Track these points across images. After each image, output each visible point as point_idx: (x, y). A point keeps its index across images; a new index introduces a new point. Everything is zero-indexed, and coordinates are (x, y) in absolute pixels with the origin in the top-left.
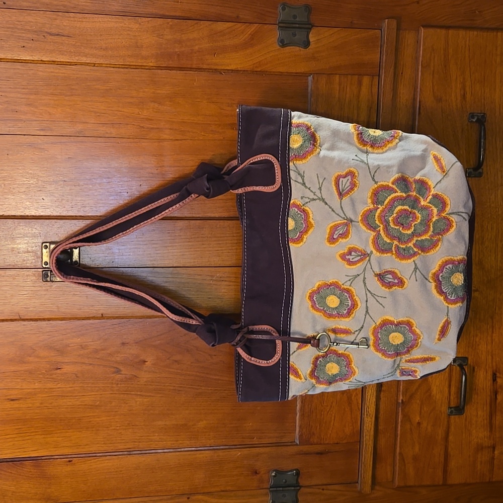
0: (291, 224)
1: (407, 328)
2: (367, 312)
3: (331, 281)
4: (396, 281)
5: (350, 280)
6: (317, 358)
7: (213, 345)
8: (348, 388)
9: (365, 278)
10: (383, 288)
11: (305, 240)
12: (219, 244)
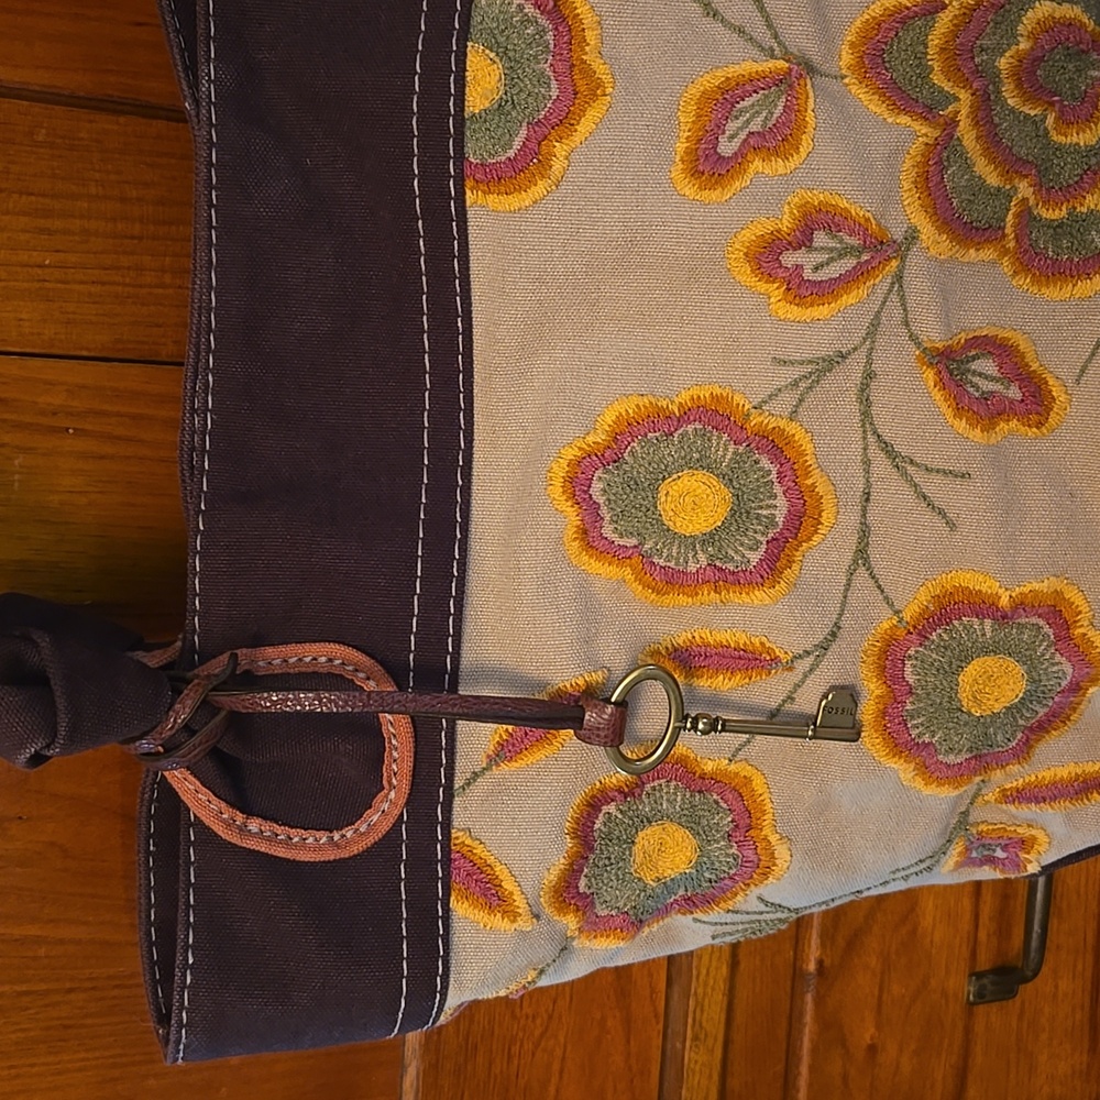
0: (483, 79)
1: (1047, 629)
2: (862, 554)
3: (685, 397)
4: (1014, 393)
5: (795, 384)
6: (594, 805)
7: (37, 760)
8: (709, 941)
9: (869, 376)
10: (961, 425)
11: (557, 165)
12: (50, 232)
